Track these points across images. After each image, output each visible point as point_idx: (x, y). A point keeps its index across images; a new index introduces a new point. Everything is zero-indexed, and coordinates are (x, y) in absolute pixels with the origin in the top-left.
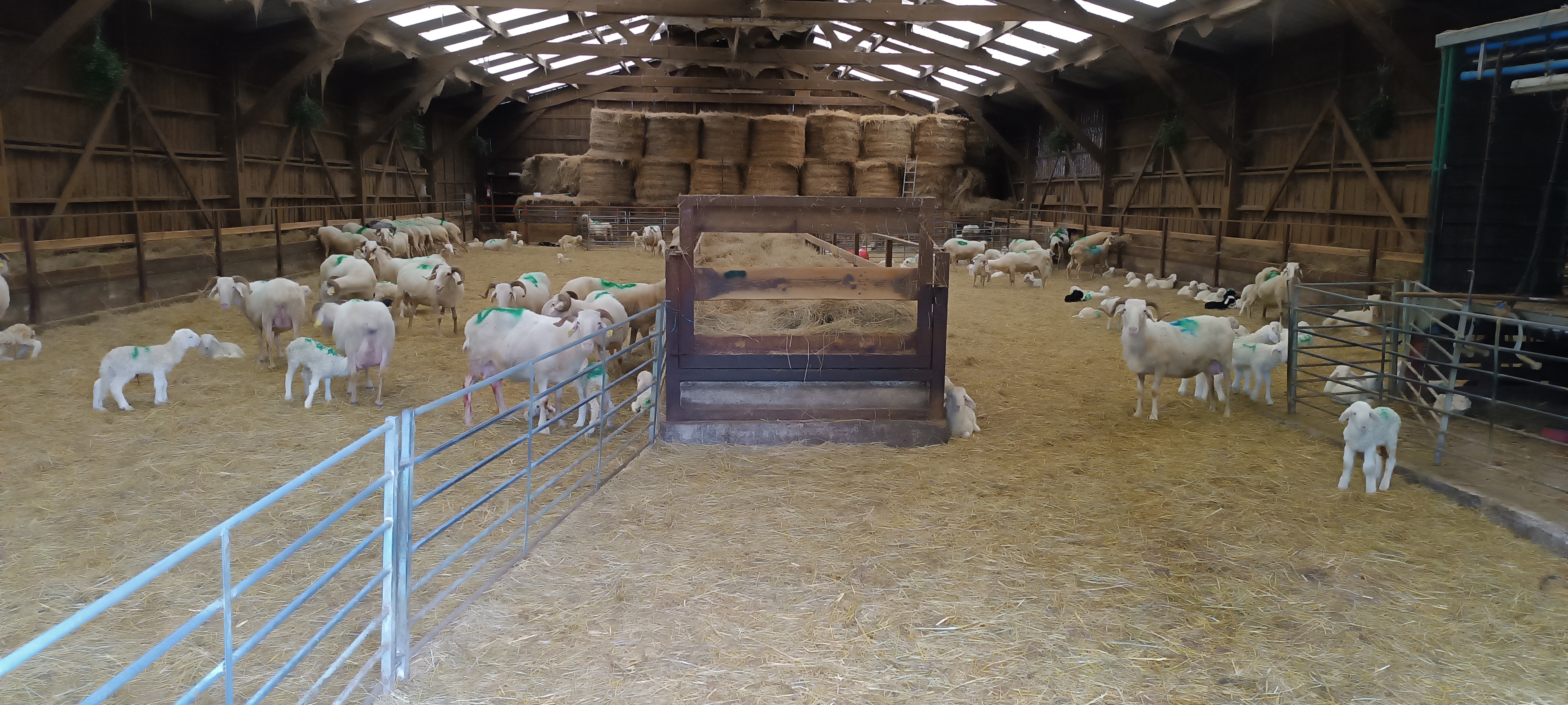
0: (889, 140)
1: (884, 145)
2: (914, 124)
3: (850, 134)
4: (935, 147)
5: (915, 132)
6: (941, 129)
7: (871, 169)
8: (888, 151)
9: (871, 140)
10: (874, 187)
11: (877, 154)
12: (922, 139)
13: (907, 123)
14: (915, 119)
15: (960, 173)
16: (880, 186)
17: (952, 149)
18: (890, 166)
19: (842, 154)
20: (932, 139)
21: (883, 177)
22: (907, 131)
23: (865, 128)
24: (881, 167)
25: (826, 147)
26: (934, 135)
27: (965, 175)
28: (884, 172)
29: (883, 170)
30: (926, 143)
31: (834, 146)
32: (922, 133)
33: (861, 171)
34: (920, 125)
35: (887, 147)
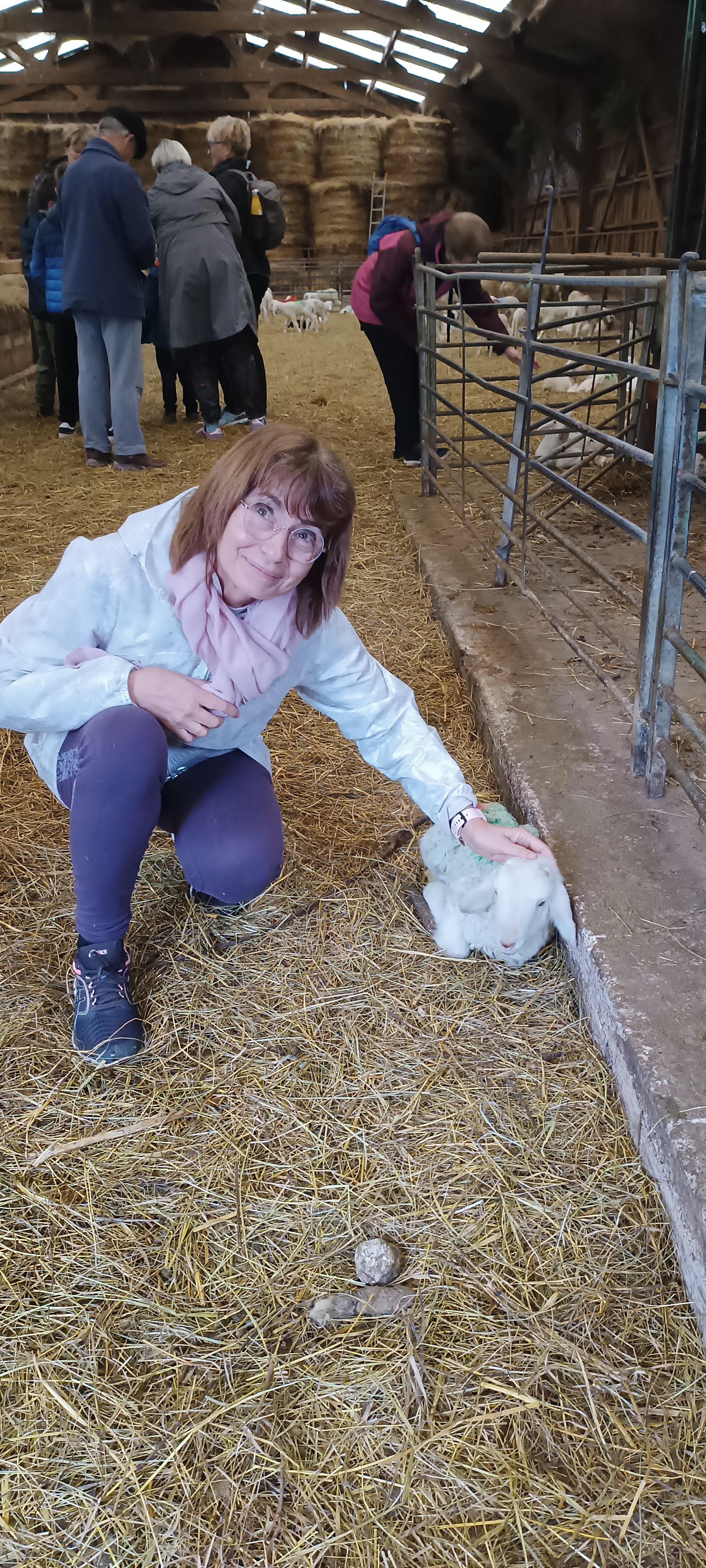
0: (352, 152)
1: (344, 159)
2: (381, 129)
3: (301, 145)
4: (406, 160)
5: (384, 141)
6: (414, 136)
7: (329, 192)
8: (350, 167)
9: (329, 154)
10: (334, 217)
11: (336, 172)
12: (392, 151)
13: (372, 128)
14: (383, 123)
15: (440, 196)
16: (340, 215)
17: (428, 164)
18: (353, 187)
19: (293, 172)
20: (404, 150)
21: (343, 204)
22: (372, 139)
23: (322, 137)
24: (341, 189)
25: (271, 164)
26: (405, 145)
27: (447, 198)
28: (346, 197)
29: (343, 193)
30: (397, 155)
31: (281, 162)
32: (392, 141)
33: (317, 196)
34: (390, 131)
35: (348, 163)
